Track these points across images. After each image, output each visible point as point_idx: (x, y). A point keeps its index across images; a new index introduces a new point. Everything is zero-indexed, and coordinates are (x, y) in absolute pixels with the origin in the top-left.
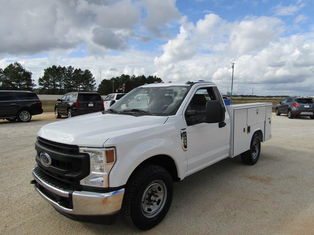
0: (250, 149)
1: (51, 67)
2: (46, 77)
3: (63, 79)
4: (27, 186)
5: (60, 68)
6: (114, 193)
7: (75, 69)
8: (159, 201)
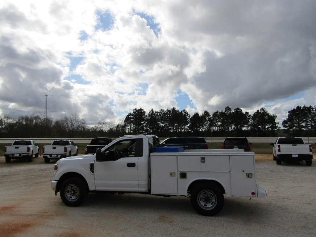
1: (296, 108)
2: (290, 119)
8: (77, 196)
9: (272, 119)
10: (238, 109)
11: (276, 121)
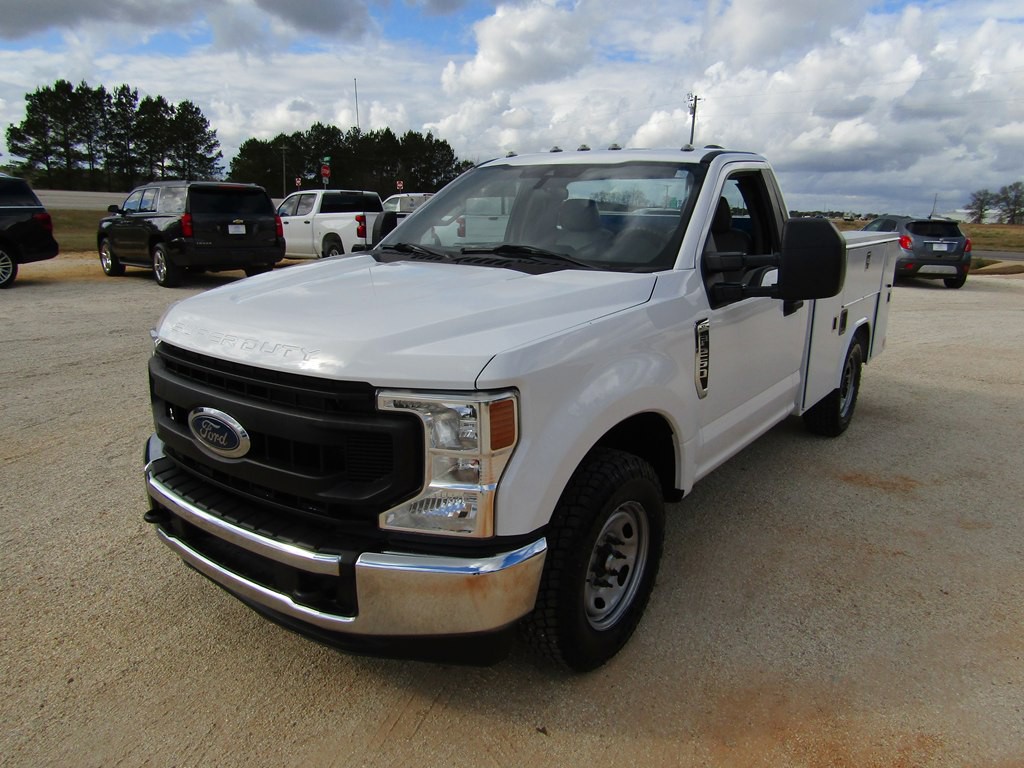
0: (839, 386)
1: (53, 88)
3: (101, 133)
4: (93, 522)
5: (85, 90)
6: (508, 560)
7: (141, 98)
8: (625, 569)
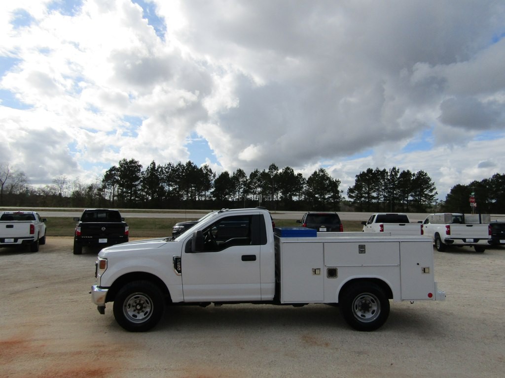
0: (337, 301)
1: (366, 171)
2: (358, 187)
3: (383, 188)
5: (378, 171)
7: (401, 171)
8: (147, 312)
9: (334, 185)
10: (288, 168)
11: (339, 189)
